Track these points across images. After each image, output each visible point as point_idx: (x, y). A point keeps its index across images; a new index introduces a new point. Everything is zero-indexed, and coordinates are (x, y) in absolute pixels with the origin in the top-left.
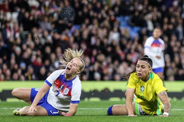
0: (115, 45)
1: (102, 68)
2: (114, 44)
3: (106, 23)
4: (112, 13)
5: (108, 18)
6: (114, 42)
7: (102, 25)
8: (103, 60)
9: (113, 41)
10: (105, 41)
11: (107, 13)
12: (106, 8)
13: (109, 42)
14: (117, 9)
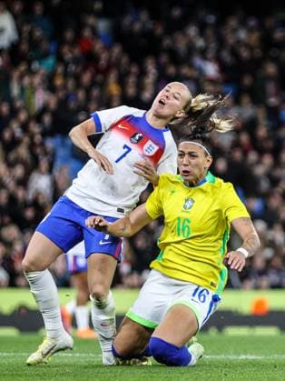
0: (44, 204)
1: (13, 258)
2: (41, 201)
3: (23, 151)
4: (35, 128)
5: (26, 140)
6: (40, 197)
7: (12, 156)
8: (15, 239)
9: (38, 194)
10: (20, 194)
11: (25, 127)
12: (23, 116)
13: (30, 197)
14: (47, 119)
